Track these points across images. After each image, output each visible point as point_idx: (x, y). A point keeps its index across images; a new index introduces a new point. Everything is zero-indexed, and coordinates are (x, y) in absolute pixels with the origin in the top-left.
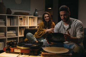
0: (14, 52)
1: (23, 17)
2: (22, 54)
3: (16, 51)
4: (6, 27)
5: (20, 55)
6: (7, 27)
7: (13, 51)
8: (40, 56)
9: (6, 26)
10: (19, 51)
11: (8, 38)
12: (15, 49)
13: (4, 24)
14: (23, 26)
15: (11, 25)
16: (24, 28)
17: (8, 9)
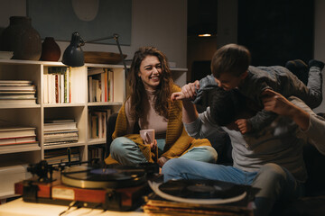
0: (51, 198)
1: (104, 69)
2: (79, 205)
3: (58, 193)
4: (40, 108)
5: (72, 208)
6: (45, 108)
7: (48, 196)
8: (142, 211)
9: (38, 106)
10: (69, 195)
11: (45, 151)
12: (54, 189)
13: (33, 97)
14: (103, 103)
15: (57, 102)
16: (109, 111)
17: (47, 39)
